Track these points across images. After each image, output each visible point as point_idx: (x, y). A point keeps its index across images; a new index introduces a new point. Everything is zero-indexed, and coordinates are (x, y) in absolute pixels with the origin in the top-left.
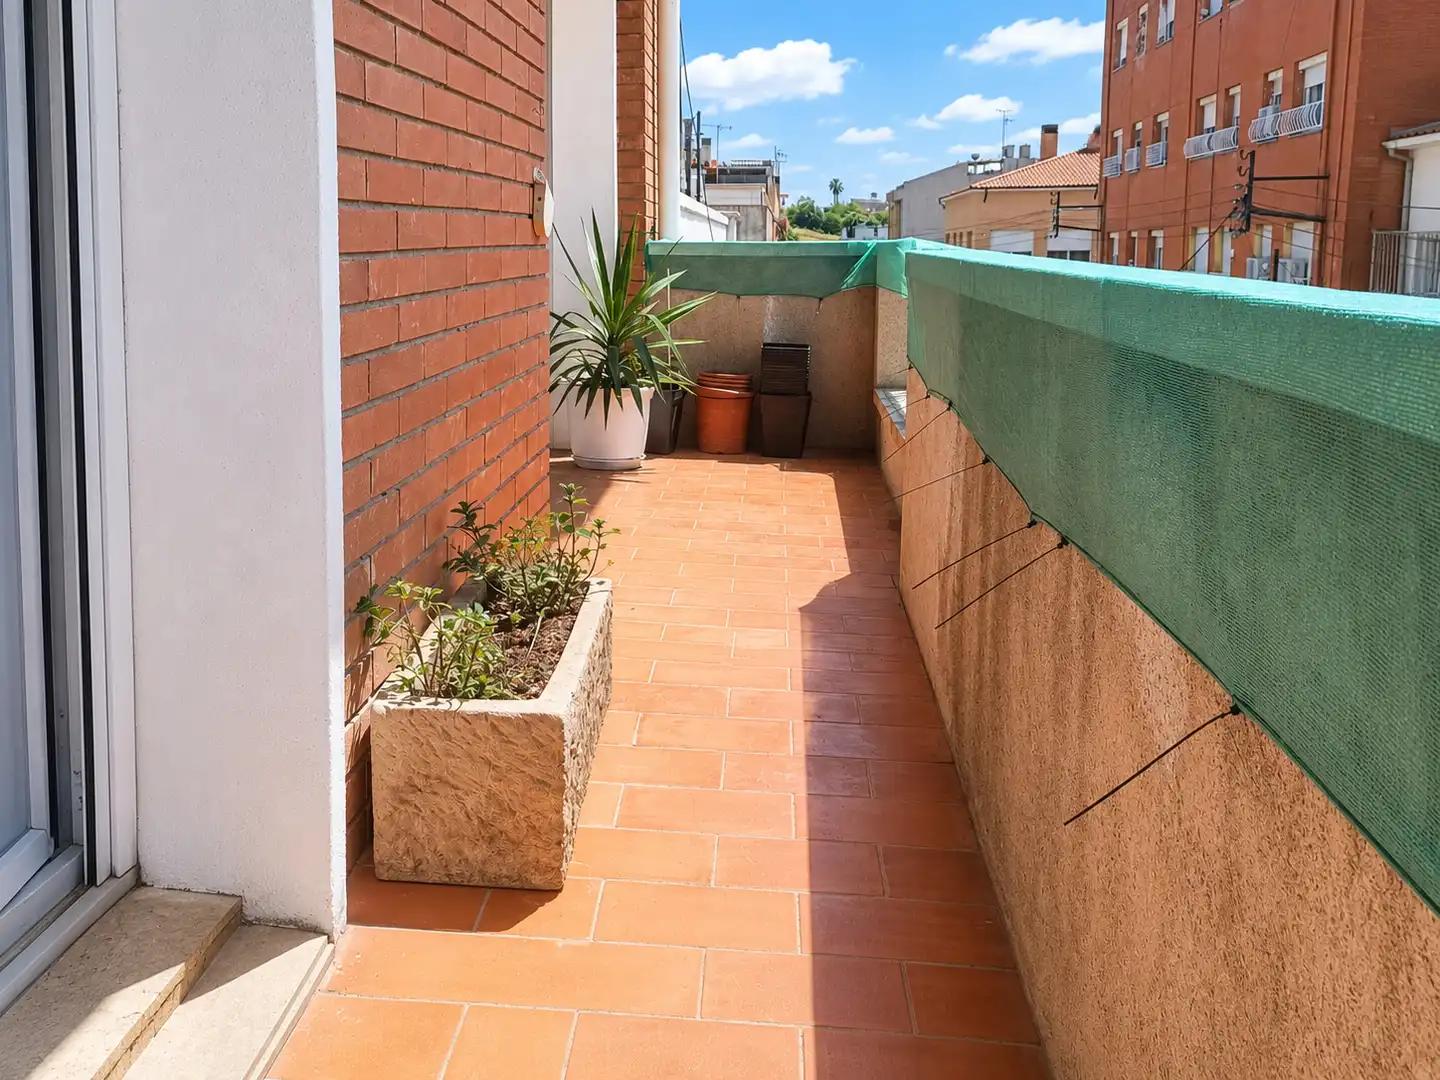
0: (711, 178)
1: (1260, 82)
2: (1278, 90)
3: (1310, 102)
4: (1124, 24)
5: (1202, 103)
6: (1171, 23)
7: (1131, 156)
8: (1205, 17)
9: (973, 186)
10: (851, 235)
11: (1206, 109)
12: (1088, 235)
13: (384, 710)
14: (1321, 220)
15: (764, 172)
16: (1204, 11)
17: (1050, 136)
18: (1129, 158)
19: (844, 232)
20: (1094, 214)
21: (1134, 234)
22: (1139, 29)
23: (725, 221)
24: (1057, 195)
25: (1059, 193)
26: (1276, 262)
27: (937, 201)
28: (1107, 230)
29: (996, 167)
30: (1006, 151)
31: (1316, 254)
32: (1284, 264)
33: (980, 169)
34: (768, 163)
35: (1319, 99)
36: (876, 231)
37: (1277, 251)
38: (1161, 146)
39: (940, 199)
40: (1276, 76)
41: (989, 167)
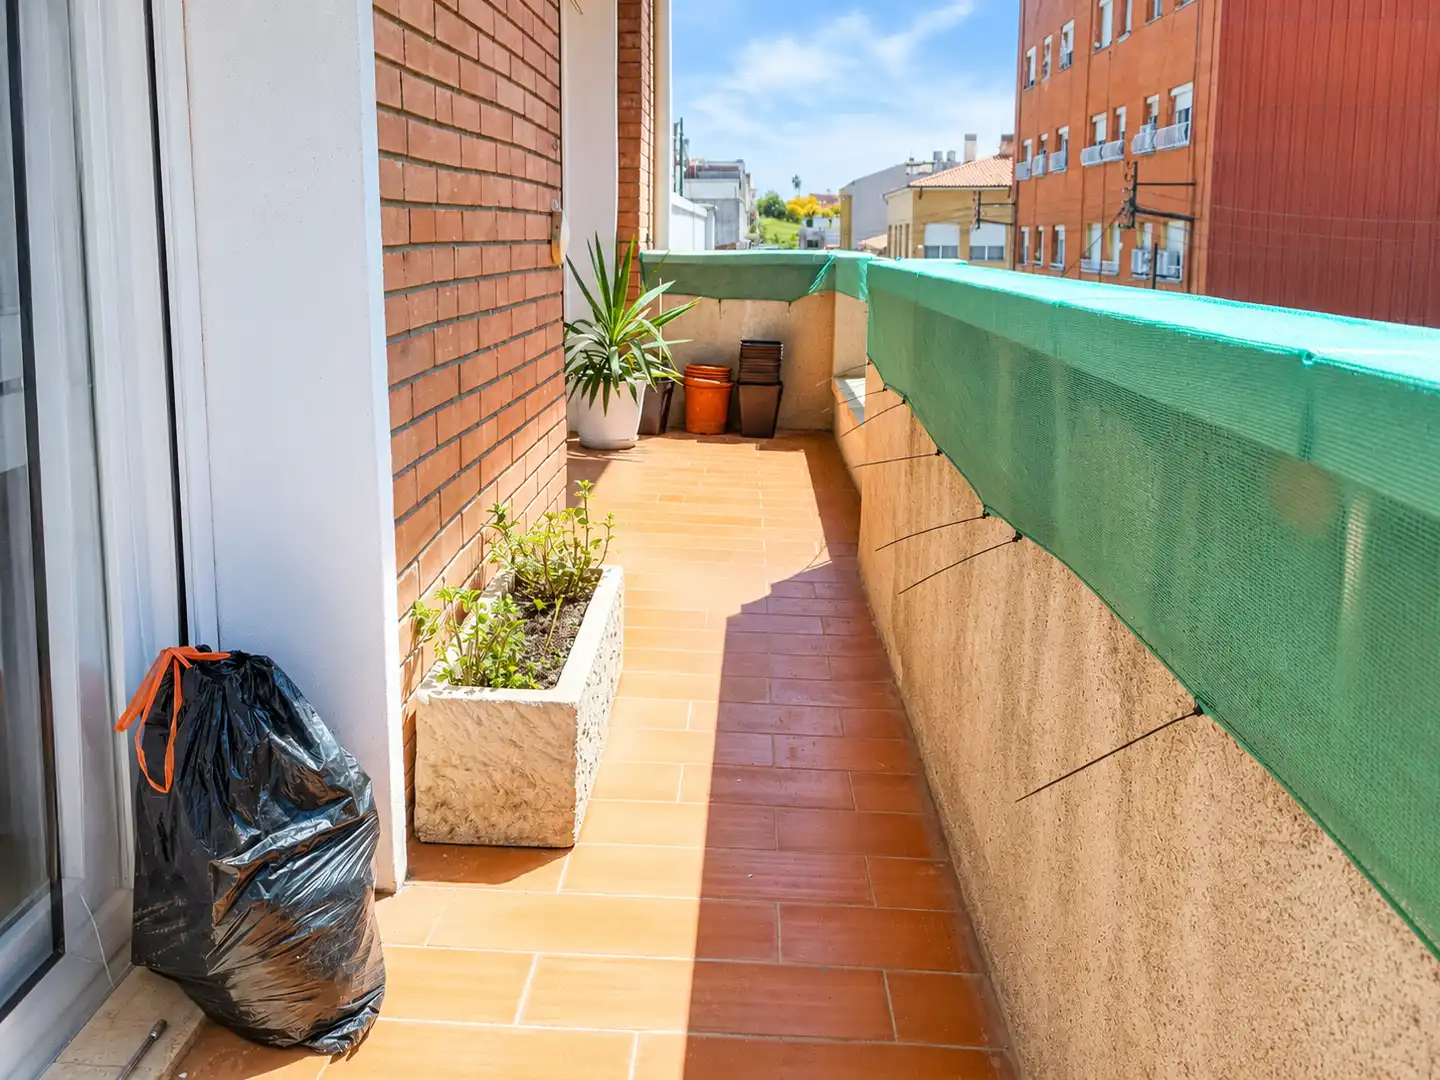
0: (691, 174)
1: (1141, 102)
2: (1155, 111)
3: (1180, 122)
4: (1032, 52)
5: (1094, 120)
6: (1070, 54)
7: (1038, 161)
8: (1097, 49)
9: (911, 184)
10: (810, 224)
11: (1098, 125)
12: (1003, 229)
13: (427, 699)
14: (1191, 220)
15: (736, 169)
16: (1097, 45)
17: (970, 143)
18: (1036, 163)
19: (804, 222)
20: (1009, 210)
21: (1041, 229)
22: (1044, 56)
23: (704, 213)
24: (978, 193)
25: (980, 193)
26: (1156, 253)
27: (881, 196)
28: (1019, 224)
29: (928, 168)
30: (936, 155)
31: (1186, 247)
32: (1162, 256)
33: (916, 170)
34: (740, 161)
35: (1187, 120)
36: (830, 221)
37: (1156, 245)
38: (1062, 154)
39: (884, 196)
40: (1154, 100)
41: (921, 169)
